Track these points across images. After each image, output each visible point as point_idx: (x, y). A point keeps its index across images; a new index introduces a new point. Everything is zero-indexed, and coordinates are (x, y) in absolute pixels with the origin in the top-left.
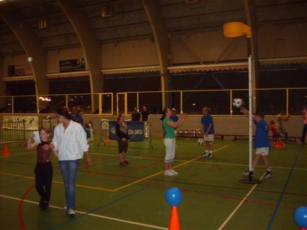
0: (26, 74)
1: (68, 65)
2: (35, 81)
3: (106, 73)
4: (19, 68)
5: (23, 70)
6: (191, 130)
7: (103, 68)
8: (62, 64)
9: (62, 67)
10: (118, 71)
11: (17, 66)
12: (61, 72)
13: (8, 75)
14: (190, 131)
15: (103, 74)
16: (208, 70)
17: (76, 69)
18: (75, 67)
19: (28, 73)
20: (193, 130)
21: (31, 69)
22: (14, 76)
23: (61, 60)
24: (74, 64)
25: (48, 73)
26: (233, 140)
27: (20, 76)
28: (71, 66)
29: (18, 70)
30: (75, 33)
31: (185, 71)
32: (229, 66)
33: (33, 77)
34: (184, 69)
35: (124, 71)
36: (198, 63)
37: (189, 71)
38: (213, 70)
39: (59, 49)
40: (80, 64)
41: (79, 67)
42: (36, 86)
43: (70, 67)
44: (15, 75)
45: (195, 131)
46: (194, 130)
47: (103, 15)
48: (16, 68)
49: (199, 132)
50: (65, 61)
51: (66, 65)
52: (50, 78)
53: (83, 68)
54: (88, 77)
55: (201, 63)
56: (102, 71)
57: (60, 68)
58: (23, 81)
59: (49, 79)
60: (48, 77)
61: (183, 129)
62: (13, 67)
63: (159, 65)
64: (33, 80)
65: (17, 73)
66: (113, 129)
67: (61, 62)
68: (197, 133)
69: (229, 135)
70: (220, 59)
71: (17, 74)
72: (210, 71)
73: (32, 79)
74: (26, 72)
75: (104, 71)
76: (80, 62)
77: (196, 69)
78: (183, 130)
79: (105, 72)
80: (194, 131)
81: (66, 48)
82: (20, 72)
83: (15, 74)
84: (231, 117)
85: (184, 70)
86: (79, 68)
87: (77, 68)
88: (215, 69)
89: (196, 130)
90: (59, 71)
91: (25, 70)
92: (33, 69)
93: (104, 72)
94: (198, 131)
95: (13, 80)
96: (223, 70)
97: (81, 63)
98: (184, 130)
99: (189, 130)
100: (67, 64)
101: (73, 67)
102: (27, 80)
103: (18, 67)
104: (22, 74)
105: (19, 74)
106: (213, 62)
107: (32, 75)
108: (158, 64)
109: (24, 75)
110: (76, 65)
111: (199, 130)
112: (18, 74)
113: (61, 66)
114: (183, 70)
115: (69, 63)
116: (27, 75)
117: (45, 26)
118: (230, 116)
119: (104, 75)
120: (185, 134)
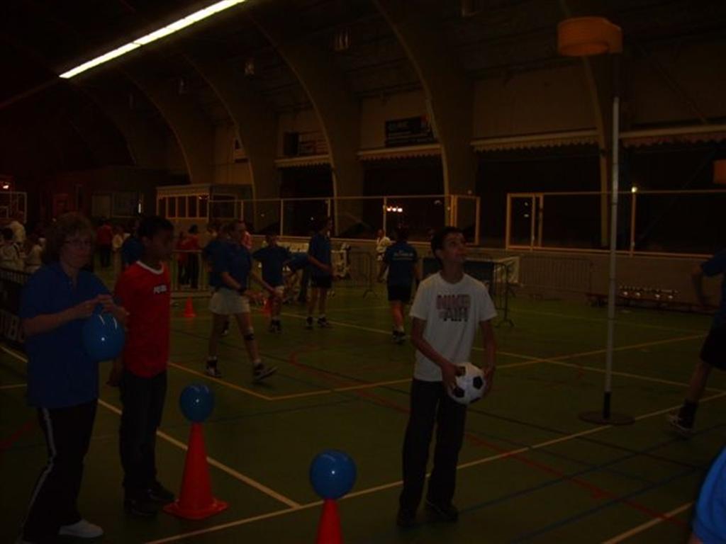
0: (318, 151)
1: (403, 130)
2: (333, 166)
3: (481, 149)
4: (307, 138)
5: (314, 142)
6: (650, 289)
7: (476, 135)
8: (390, 128)
9: (390, 135)
10: (507, 143)
11: (302, 134)
12: (388, 145)
13: (285, 154)
14: (648, 292)
15: (475, 150)
17: (418, 140)
18: (417, 136)
19: (323, 150)
20: (654, 291)
21: (325, 140)
22: (297, 156)
23: (389, 119)
24: (414, 129)
25: (362, 148)
27: (307, 155)
28: (408, 132)
29: (304, 143)
30: (407, 59)
31: (660, 143)
33: (327, 158)
34: (659, 136)
35: (522, 144)
36: (697, 122)
37: (671, 141)
39: (386, 94)
40: (427, 129)
41: (425, 135)
42: (333, 176)
43: (407, 135)
45: (660, 292)
46: (658, 290)
48: (300, 139)
49: (671, 297)
50: (396, 122)
51: (398, 131)
52: (365, 159)
53: (430, 139)
54: (437, 159)
55: (703, 120)
56: (473, 143)
57: (387, 137)
58: (313, 166)
59: (363, 161)
60: (361, 158)
61: (630, 288)
62: (295, 136)
64: (329, 165)
65: (302, 149)
67: (387, 123)
68: (664, 299)
71: (302, 153)
73: (326, 161)
74: (321, 147)
75: (478, 143)
76: (427, 125)
78: (632, 289)
79: (481, 145)
80: (658, 293)
81: (399, 92)
82: (309, 148)
83: (298, 151)
86: (424, 137)
87: (420, 138)
89: (662, 291)
90: (383, 145)
91: (317, 143)
92: (328, 141)
93: (478, 146)
94: (669, 294)
95: (295, 165)
97: (429, 127)
98: (634, 288)
99: (645, 289)
100: (400, 128)
101: (413, 136)
102: (320, 165)
103: (305, 136)
104: (311, 151)
107: (327, 153)
108: (594, 127)
109: (315, 154)
110: (419, 130)
111: (670, 291)
112: (304, 150)
113: (387, 132)
114: (655, 140)
115: (404, 125)
116: (320, 153)
117: (347, 46)
119: (478, 152)
120: (635, 300)
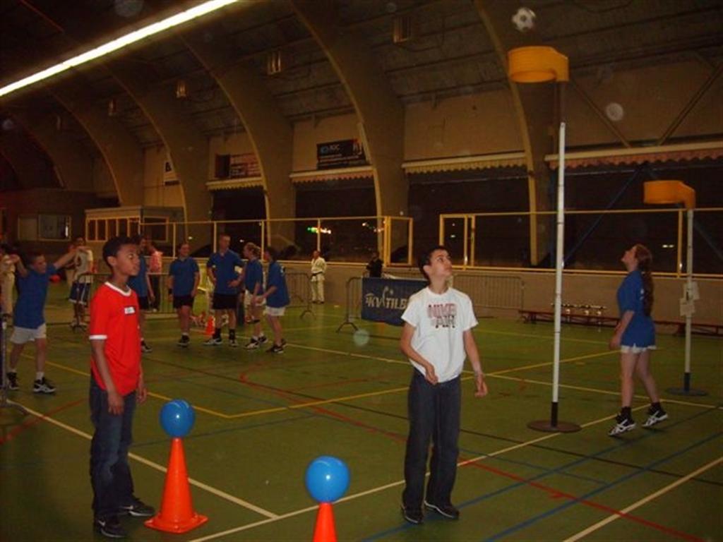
0: (250, 173)
1: (334, 153)
2: (265, 188)
3: (412, 171)
4: (238, 160)
5: (246, 164)
6: (580, 306)
7: (406, 158)
8: (322, 151)
9: (322, 157)
10: (438, 165)
11: (234, 156)
12: (320, 168)
13: (217, 176)
14: (579, 308)
15: (407, 172)
16: (640, 162)
17: (351, 163)
18: (349, 158)
19: (255, 172)
20: (583, 307)
21: (257, 163)
22: (228, 179)
23: (322, 142)
24: (347, 152)
25: (294, 170)
26: (674, 335)
27: (239, 177)
28: (340, 155)
29: (235, 165)
30: (339, 82)
31: (585, 165)
32: (692, 152)
33: (259, 181)
34: (585, 159)
35: (452, 166)
36: (618, 145)
37: (595, 163)
38: (652, 160)
39: (317, 117)
40: (359, 151)
41: (357, 157)
42: (266, 199)
43: (339, 158)
44: (230, 177)
45: (589, 308)
46: (587, 306)
47: (396, 39)
48: (232, 161)
49: (599, 313)
50: (328, 145)
51: (329, 153)
52: (297, 181)
53: (362, 161)
54: (370, 181)
55: (626, 144)
56: (404, 166)
57: (319, 160)
58: (244, 188)
59: (295, 184)
60: (293, 181)
62: (227, 158)
63: (523, 151)
64: (261, 187)
65: (234, 171)
66: (369, 297)
67: (319, 146)
68: (593, 314)
69: (666, 323)
70: (671, 133)
71: (233, 175)
72: (646, 163)
73: (258, 184)
74: (253, 169)
75: (412, 165)
76: (359, 147)
77: (611, 160)
79: (411, 167)
81: (330, 115)
82: (240, 170)
83: (230, 174)
84: (678, 278)
85: (584, 163)
86: (356, 159)
87: (352, 160)
88: (658, 158)
89: (592, 306)
90: (315, 168)
91: (249, 166)
92: (260, 163)
93: (409, 168)
94: (597, 309)
95: (226, 187)
96: (677, 160)
97: (361, 148)
98: (564, 305)
99: (575, 306)
100: (332, 151)
101: (345, 158)
102: (252, 187)
103: (236, 158)
104: (243, 173)
105: (237, 174)
106: (653, 142)
107: (259, 175)
108: (522, 149)
109: (246, 176)
110: (351, 153)
112: (235, 173)
113: (319, 154)
114: (580, 163)
115: (336, 148)
116: (252, 176)
117: (280, 70)
118: (675, 276)
119: (409, 174)
120: (567, 315)
